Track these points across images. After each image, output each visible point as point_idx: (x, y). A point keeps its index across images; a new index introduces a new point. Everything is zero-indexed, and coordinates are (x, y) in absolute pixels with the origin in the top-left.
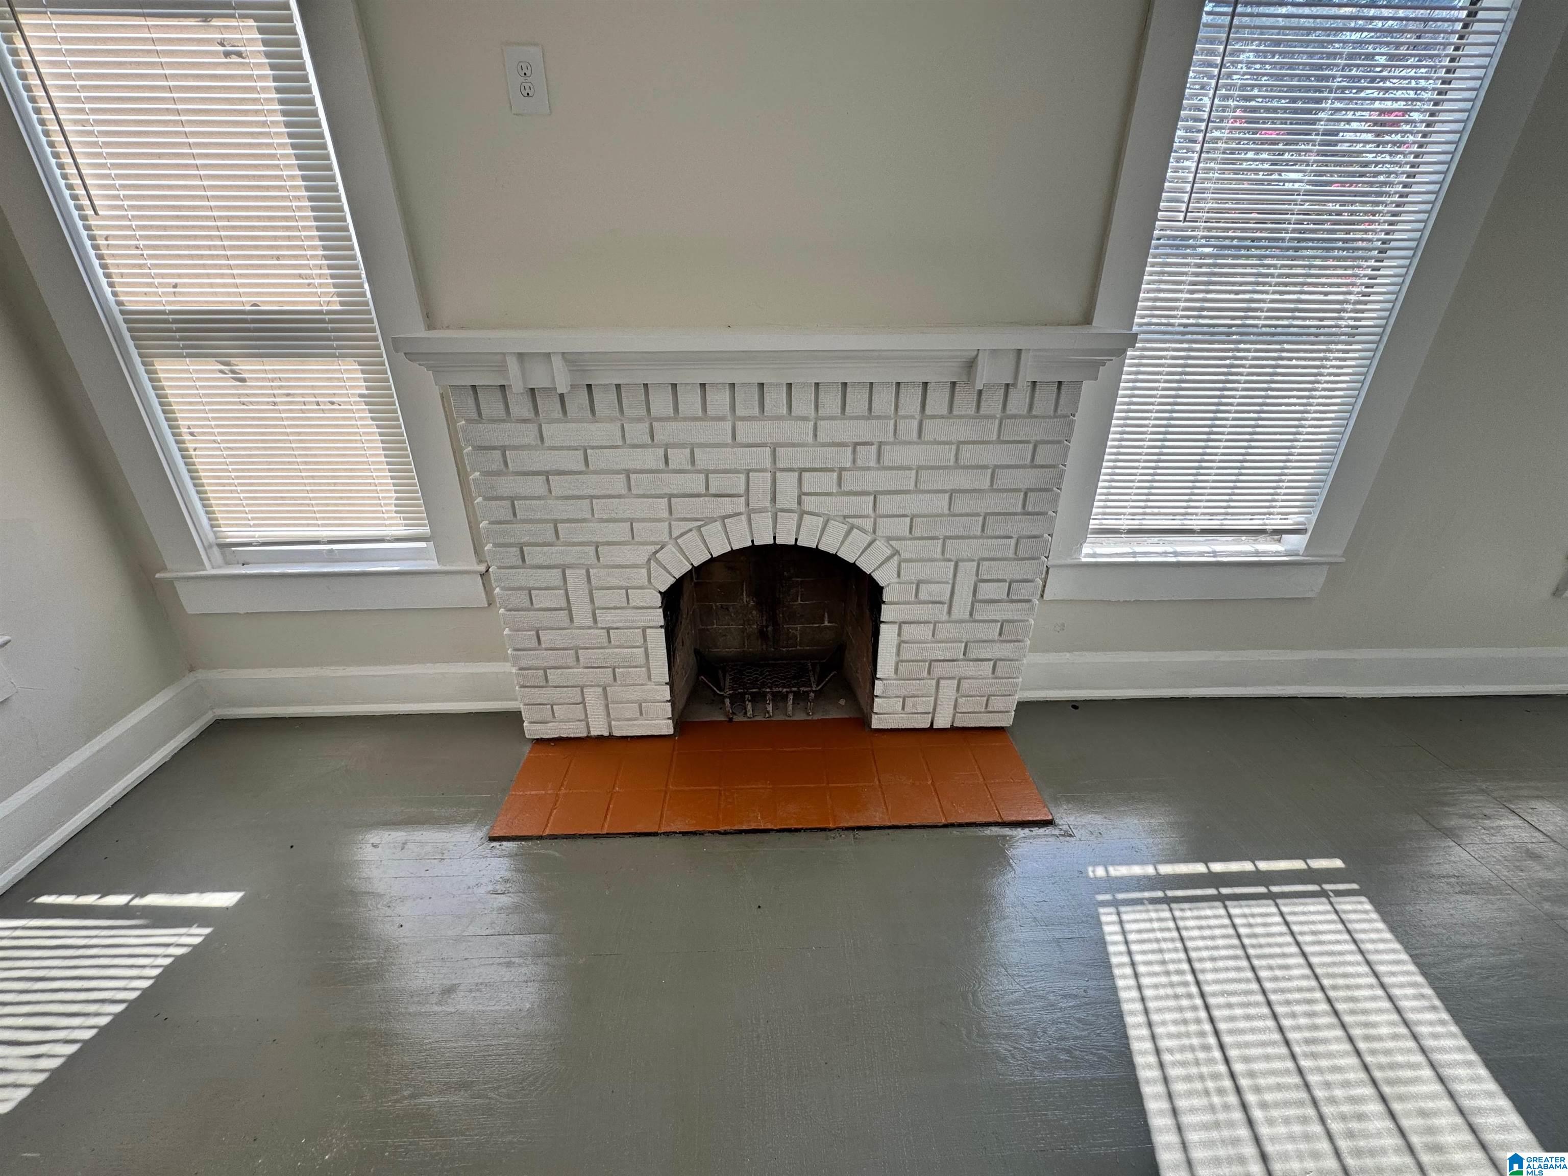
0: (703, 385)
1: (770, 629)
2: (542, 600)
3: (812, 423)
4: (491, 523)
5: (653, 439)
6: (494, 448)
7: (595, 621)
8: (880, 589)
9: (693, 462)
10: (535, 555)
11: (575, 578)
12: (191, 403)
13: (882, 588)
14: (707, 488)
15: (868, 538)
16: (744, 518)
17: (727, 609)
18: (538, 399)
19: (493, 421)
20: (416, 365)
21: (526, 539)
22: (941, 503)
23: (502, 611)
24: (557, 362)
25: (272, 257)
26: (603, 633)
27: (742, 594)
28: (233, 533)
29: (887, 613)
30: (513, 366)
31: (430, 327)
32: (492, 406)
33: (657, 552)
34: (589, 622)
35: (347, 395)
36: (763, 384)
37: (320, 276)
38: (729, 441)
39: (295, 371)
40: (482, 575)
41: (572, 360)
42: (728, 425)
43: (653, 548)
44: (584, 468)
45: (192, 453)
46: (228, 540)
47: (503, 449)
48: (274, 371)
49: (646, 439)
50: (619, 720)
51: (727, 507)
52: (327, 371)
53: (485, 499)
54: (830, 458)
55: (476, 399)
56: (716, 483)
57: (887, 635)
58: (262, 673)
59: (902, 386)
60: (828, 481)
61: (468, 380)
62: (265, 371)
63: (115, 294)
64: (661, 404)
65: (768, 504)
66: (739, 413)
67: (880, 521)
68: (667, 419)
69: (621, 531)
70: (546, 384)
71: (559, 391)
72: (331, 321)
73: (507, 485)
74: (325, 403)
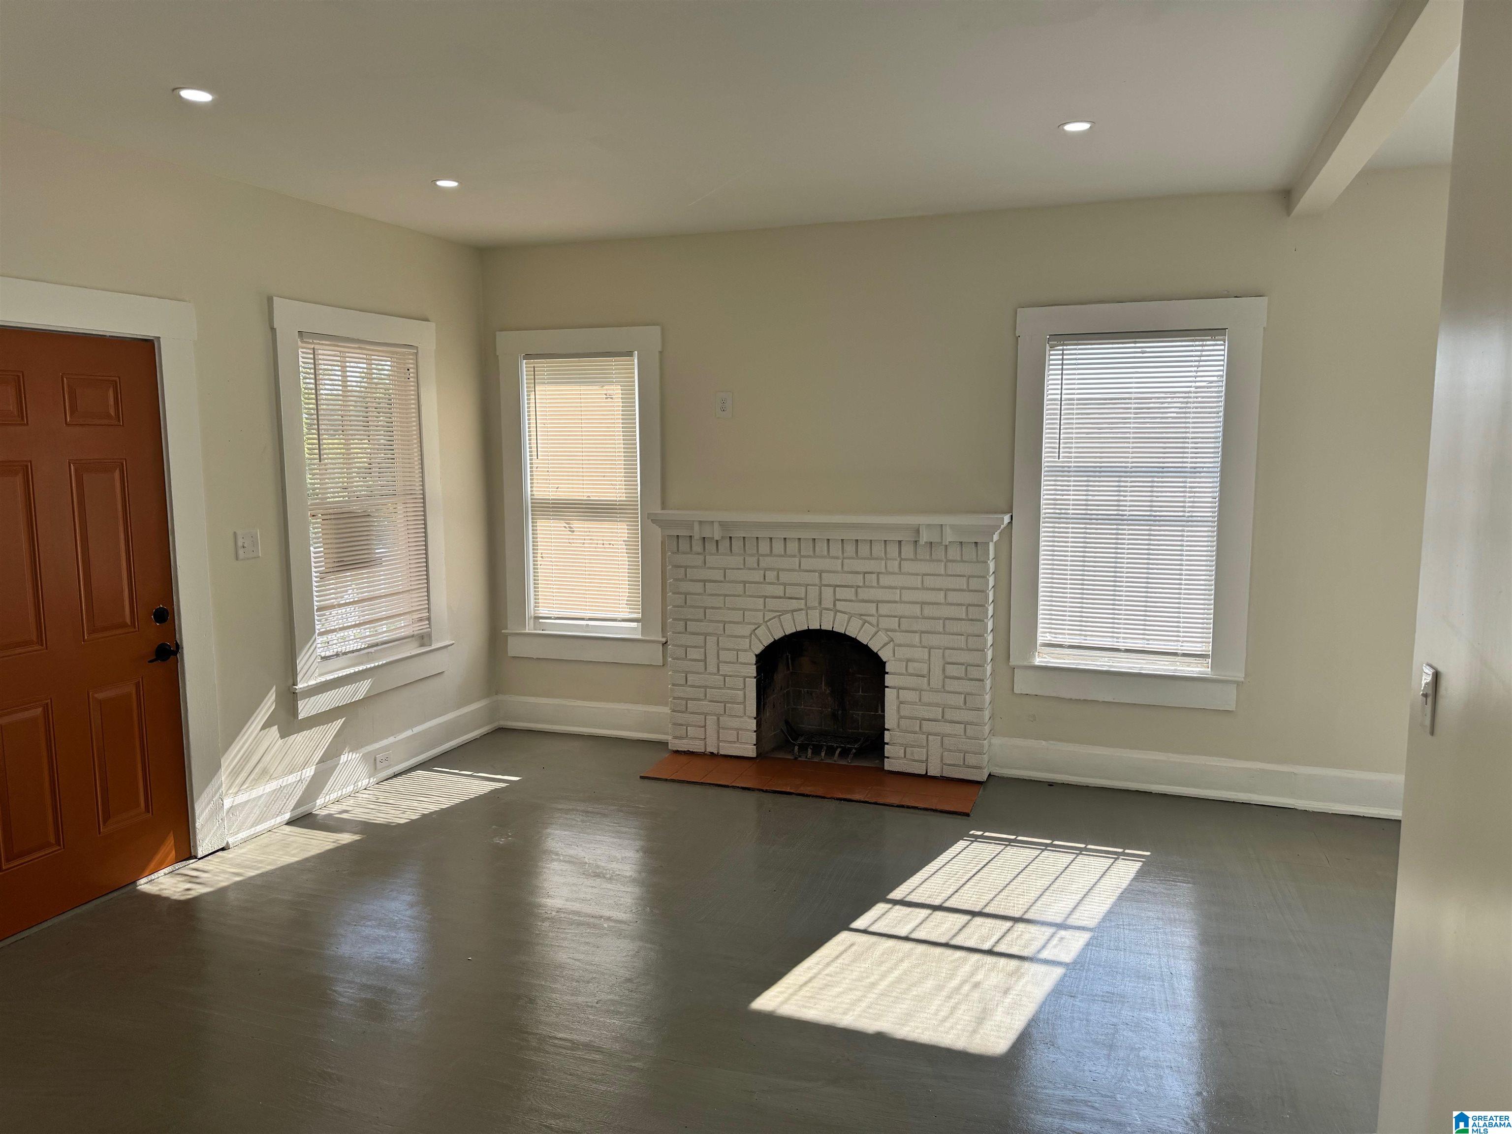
0: (785, 539)
1: (840, 712)
2: (694, 654)
3: (841, 561)
4: (674, 607)
5: (758, 566)
6: (681, 567)
7: (718, 670)
8: (883, 664)
9: (778, 579)
10: (692, 626)
11: (712, 641)
12: (546, 542)
13: (885, 663)
14: (785, 594)
15: (874, 630)
16: (804, 612)
17: (811, 694)
18: (706, 543)
19: (684, 553)
20: (655, 525)
21: (689, 617)
22: (916, 609)
23: (670, 659)
24: (716, 525)
25: (601, 476)
26: (722, 678)
27: (822, 684)
28: (543, 611)
29: (889, 680)
30: (696, 527)
31: (663, 509)
32: (684, 545)
33: (756, 629)
34: (715, 671)
35: (617, 541)
36: (815, 539)
37: (620, 485)
38: (798, 568)
39: (597, 528)
40: (663, 645)
41: (722, 524)
42: (797, 560)
43: (753, 627)
44: (723, 579)
45: (539, 566)
46: (541, 615)
47: (686, 567)
48: (588, 528)
49: (755, 565)
50: (725, 741)
51: (795, 604)
52: (611, 528)
53: (674, 593)
54: (850, 579)
55: (678, 542)
56: (790, 591)
57: (890, 695)
58: (532, 700)
59: (887, 542)
60: (849, 594)
61: (675, 533)
62: (584, 528)
63: (532, 491)
64: (764, 547)
65: (817, 605)
66: (802, 554)
67: (880, 618)
68: (767, 555)
69: (737, 616)
70: (711, 536)
71: (715, 539)
72: (619, 505)
73: (685, 586)
74: (606, 544)
